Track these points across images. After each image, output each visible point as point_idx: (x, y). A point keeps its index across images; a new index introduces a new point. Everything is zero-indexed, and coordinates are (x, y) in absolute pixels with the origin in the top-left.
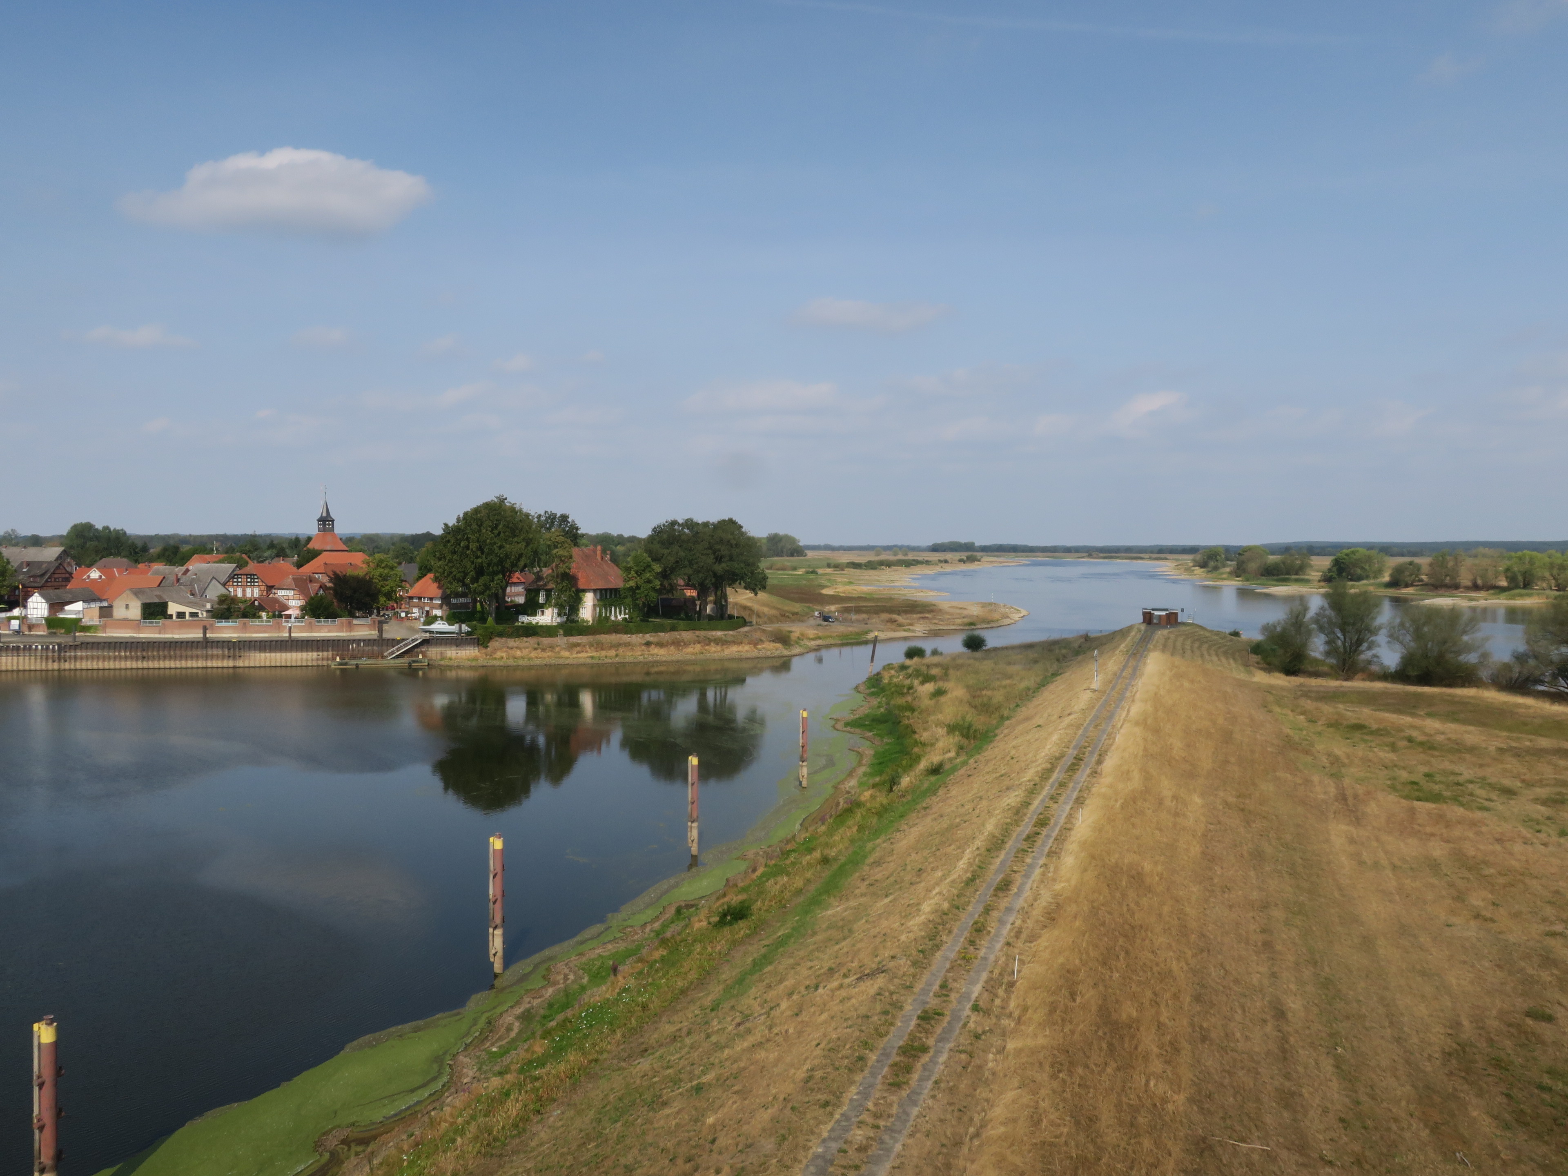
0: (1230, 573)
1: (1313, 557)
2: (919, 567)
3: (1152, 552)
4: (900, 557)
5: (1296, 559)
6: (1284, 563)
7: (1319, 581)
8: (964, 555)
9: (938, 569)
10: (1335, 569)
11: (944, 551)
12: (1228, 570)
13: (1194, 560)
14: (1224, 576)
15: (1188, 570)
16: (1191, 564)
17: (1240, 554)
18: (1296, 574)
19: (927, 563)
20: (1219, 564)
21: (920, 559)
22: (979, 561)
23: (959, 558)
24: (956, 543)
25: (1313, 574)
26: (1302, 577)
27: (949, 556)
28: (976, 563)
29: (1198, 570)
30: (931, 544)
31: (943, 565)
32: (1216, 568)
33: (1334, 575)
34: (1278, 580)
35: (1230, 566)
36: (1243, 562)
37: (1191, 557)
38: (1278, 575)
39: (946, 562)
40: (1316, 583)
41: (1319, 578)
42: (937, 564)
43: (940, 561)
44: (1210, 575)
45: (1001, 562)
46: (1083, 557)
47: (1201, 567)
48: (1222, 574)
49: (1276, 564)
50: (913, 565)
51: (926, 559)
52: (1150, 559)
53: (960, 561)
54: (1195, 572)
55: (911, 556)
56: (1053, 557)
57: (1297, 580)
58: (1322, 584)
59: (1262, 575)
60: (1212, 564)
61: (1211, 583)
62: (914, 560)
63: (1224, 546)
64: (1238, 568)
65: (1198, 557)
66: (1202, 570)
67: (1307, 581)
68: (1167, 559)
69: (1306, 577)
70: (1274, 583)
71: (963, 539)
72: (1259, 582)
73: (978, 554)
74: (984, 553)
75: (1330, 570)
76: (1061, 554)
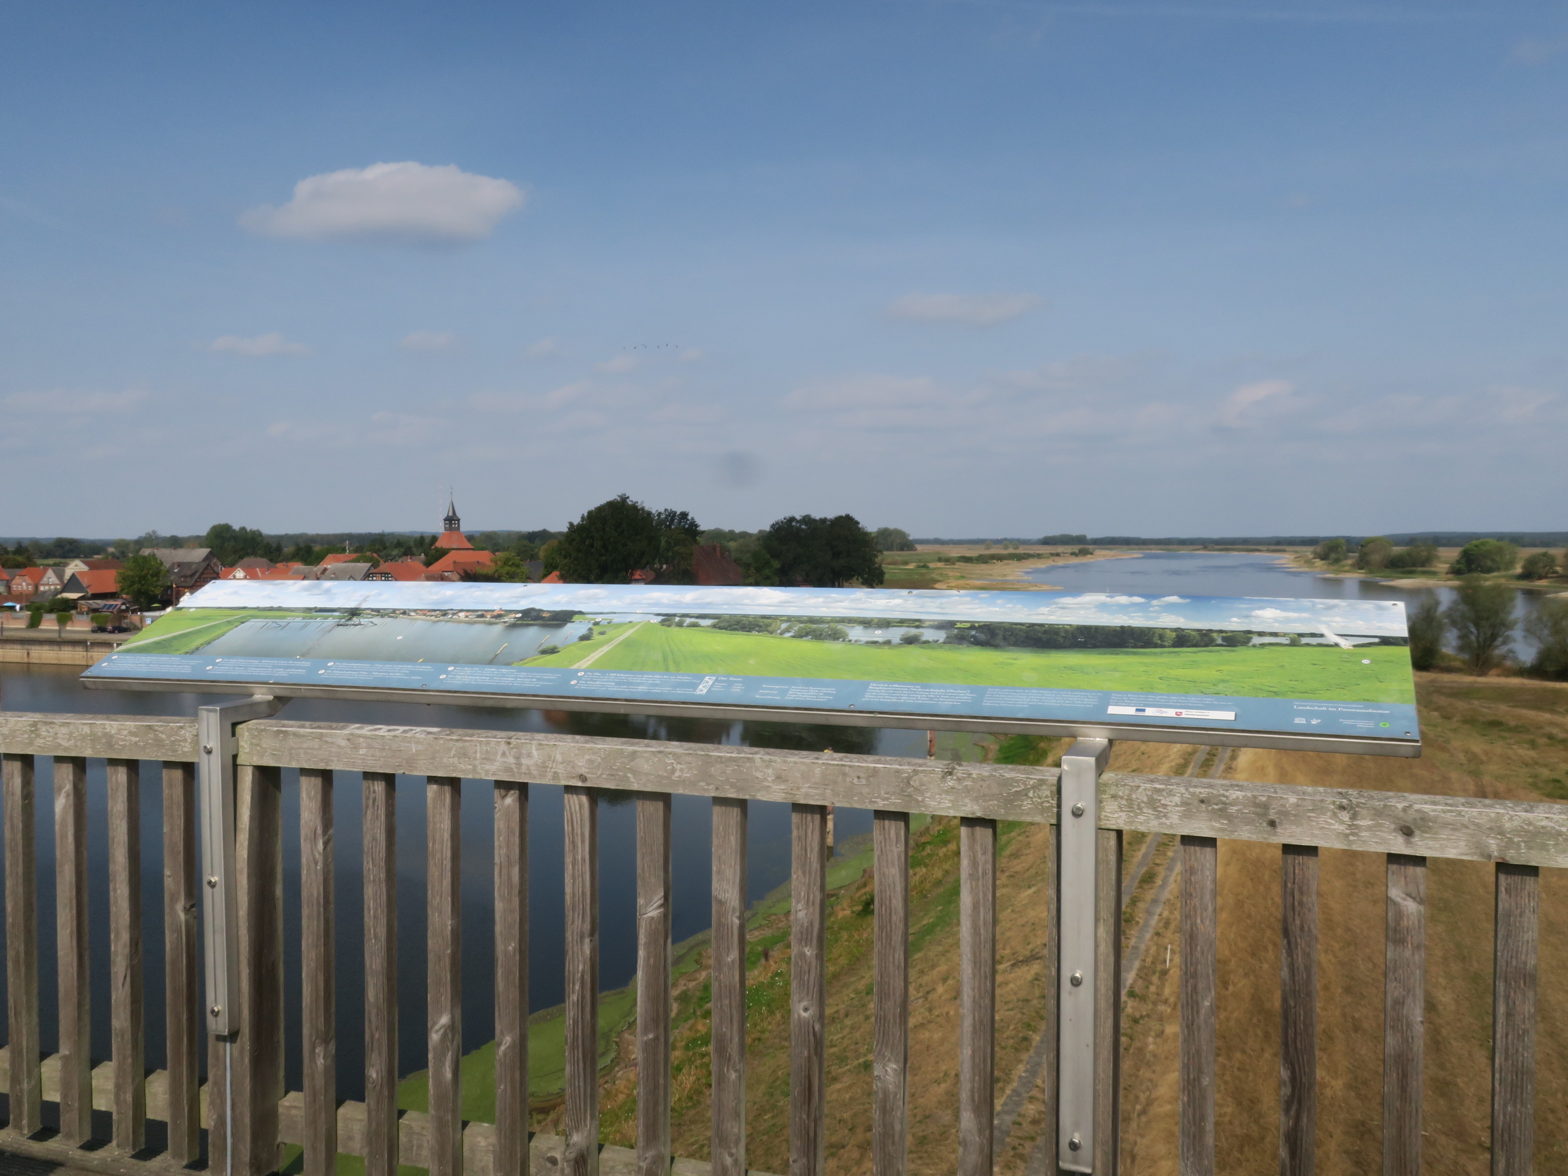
0: (1353, 565)
1: (1441, 549)
2: (1031, 561)
3: (1270, 544)
4: (1011, 551)
5: (1423, 551)
6: (1409, 555)
7: (1447, 573)
8: (1076, 548)
9: (1050, 563)
10: (1463, 561)
11: (1056, 544)
12: (1350, 562)
13: (1314, 552)
14: (1347, 568)
15: (1308, 562)
16: (1311, 556)
17: (1362, 546)
18: (1423, 565)
19: (1039, 556)
20: (1341, 557)
21: (1031, 552)
22: (1092, 554)
23: (1070, 551)
24: (1068, 535)
25: (1440, 565)
26: (1429, 569)
27: (1060, 549)
28: (1089, 556)
29: (1319, 563)
30: (1042, 537)
31: (1056, 558)
32: (1337, 561)
33: (1463, 566)
34: (1403, 573)
35: (1352, 558)
36: (1366, 554)
37: (1311, 549)
38: (1403, 567)
39: (1058, 555)
40: (1443, 576)
41: (1445, 571)
42: (1048, 558)
43: (1052, 555)
44: (1332, 568)
45: (1114, 556)
46: (1198, 550)
47: (1322, 559)
48: (1344, 566)
49: (1401, 555)
50: (1024, 559)
51: (1037, 552)
52: (1268, 551)
53: (1073, 554)
54: (1316, 564)
55: (1021, 550)
56: (1167, 550)
57: (1424, 573)
58: (1451, 576)
59: (1386, 567)
60: (1333, 556)
62: (1025, 554)
63: (1343, 537)
64: (1361, 561)
65: (1319, 549)
66: (1323, 562)
67: (1435, 573)
68: (1285, 551)
69: (1433, 569)
70: (1399, 575)
71: (1075, 532)
72: (1382, 574)
73: (1091, 547)
74: (1096, 546)
75: (1458, 562)
76: (1175, 547)
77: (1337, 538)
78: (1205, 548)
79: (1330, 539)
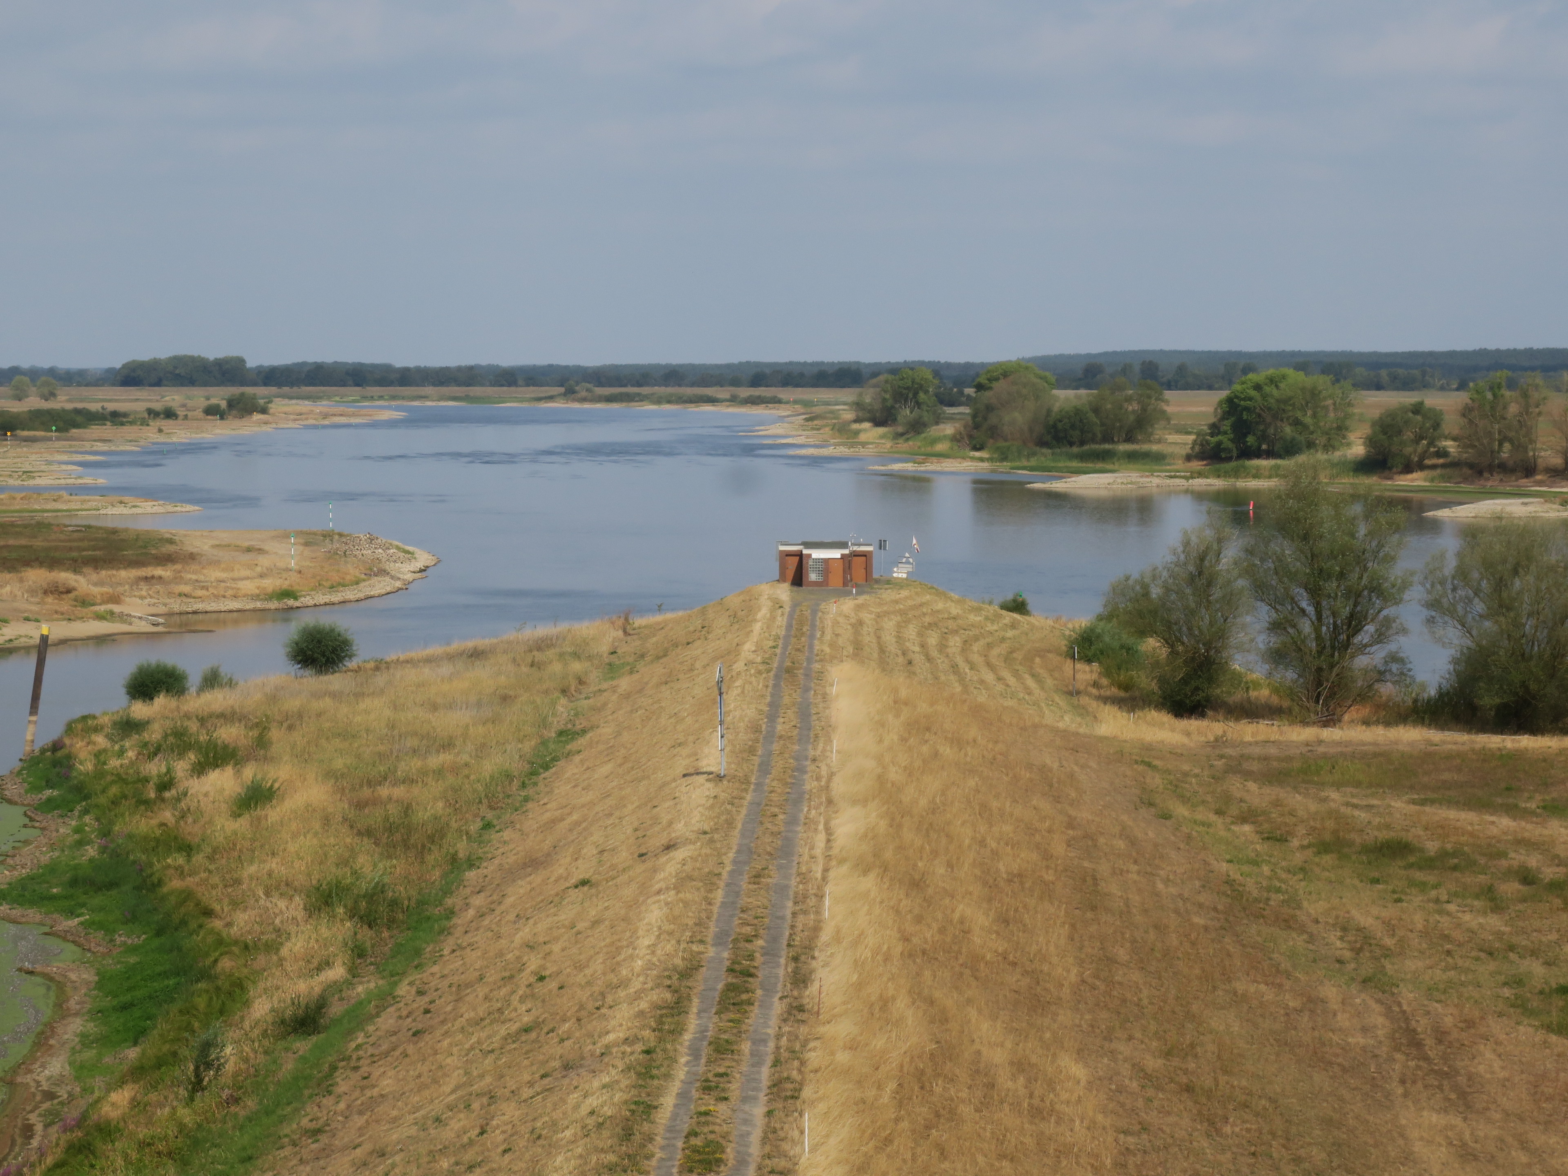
0: (956, 439)
1: (1168, 394)
2: (96, 430)
3: (735, 382)
4: (34, 402)
5: (1129, 399)
6: (1096, 410)
7: (1189, 458)
8: (219, 396)
9: (150, 435)
10: (1226, 426)
11: (158, 383)
12: (949, 429)
13: (858, 405)
14: (940, 447)
15: (842, 430)
16: (849, 416)
17: (980, 387)
18: (1129, 439)
19: (116, 418)
20: (926, 417)
21: (94, 407)
22: (264, 411)
23: (203, 403)
24: (192, 359)
25: (1172, 438)
26: (1146, 447)
27: (173, 397)
28: (257, 417)
29: (870, 433)
30: (118, 365)
31: (167, 424)
32: (916, 427)
33: (1225, 440)
34: (1082, 457)
35: (951, 418)
36: (990, 408)
37: (848, 395)
38: (1082, 443)
39: (169, 414)
40: (1180, 464)
41: (1187, 450)
42: (144, 423)
43: (153, 414)
44: (903, 446)
45: (325, 416)
46: (551, 398)
47: (878, 423)
48: (934, 441)
49: (1078, 411)
50: (76, 426)
51: (111, 407)
52: (734, 400)
53: (211, 411)
54: (863, 437)
55: (63, 401)
56: (467, 398)
57: (1132, 457)
58: (1196, 465)
59: (1042, 443)
60: (906, 413)
61: (909, 467)
62: (77, 411)
63: (929, 364)
64: (977, 426)
65: (869, 396)
66: (881, 430)
67: (1158, 458)
68: (780, 402)
69: (1155, 448)
70: (1075, 464)
72: (1033, 462)
73: (260, 392)
74: (273, 390)
75: (1215, 429)
76: (490, 391)
77: (912, 366)
78: (570, 393)
79: (894, 370)
